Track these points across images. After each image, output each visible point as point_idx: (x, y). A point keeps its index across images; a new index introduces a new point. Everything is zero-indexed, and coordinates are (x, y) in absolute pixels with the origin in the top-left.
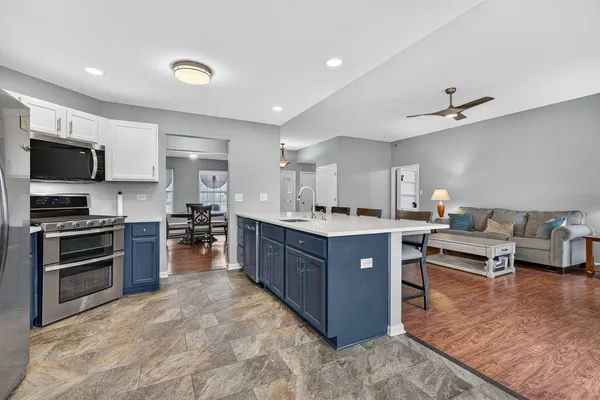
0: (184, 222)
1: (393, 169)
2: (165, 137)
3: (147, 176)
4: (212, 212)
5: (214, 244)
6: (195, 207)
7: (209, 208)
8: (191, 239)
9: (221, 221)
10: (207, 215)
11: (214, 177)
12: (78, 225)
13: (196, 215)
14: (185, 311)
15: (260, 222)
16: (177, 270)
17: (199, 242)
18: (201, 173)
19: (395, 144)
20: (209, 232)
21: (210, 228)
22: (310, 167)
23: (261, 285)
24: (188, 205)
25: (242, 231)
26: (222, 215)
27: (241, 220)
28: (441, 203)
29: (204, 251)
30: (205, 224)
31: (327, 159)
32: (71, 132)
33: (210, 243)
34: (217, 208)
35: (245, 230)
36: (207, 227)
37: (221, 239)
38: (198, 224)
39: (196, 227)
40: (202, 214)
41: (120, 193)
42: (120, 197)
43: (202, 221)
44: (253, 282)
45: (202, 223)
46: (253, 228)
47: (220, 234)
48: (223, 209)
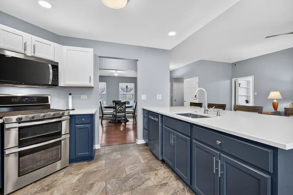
0: (111, 111)
1: (233, 80)
2: (98, 58)
3: (86, 83)
4: (127, 105)
5: (127, 123)
6: (117, 103)
7: (125, 103)
8: (115, 120)
9: (131, 110)
10: (124, 107)
11: (127, 87)
12: (44, 116)
13: (117, 107)
14: (109, 186)
15: (162, 115)
16: (109, 142)
17: (119, 122)
18: (121, 84)
19: (235, 64)
20: (125, 116)
21: (125, 114)
22: (179, 80)
23: (163, 161)
24: (113, 102)
25: (146, 119)
26: (131, 107)
27: (145, 112)
28: (275, 101)
29: (122, 128)
30: (123, 112)
31: (190, 74)
32: (34, 52)
33: (125, 123)
34: (128, 103)
35: (149, 119)
36: (124, 114)
37: (131, 121)
38: (119, 112)
39: (118, 114)
40: (120, 106)
41: (70, 94)
42: (70, 97)
43: (121, 110)
44: (157, 158)
45: (121, 111)
46: (157, 119)
47: (130, 117)
48: (132, 103)
